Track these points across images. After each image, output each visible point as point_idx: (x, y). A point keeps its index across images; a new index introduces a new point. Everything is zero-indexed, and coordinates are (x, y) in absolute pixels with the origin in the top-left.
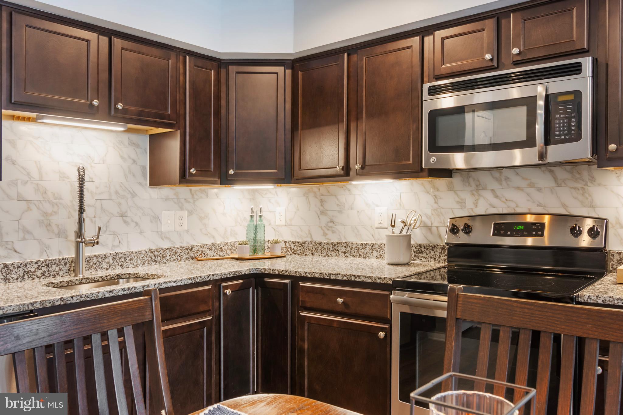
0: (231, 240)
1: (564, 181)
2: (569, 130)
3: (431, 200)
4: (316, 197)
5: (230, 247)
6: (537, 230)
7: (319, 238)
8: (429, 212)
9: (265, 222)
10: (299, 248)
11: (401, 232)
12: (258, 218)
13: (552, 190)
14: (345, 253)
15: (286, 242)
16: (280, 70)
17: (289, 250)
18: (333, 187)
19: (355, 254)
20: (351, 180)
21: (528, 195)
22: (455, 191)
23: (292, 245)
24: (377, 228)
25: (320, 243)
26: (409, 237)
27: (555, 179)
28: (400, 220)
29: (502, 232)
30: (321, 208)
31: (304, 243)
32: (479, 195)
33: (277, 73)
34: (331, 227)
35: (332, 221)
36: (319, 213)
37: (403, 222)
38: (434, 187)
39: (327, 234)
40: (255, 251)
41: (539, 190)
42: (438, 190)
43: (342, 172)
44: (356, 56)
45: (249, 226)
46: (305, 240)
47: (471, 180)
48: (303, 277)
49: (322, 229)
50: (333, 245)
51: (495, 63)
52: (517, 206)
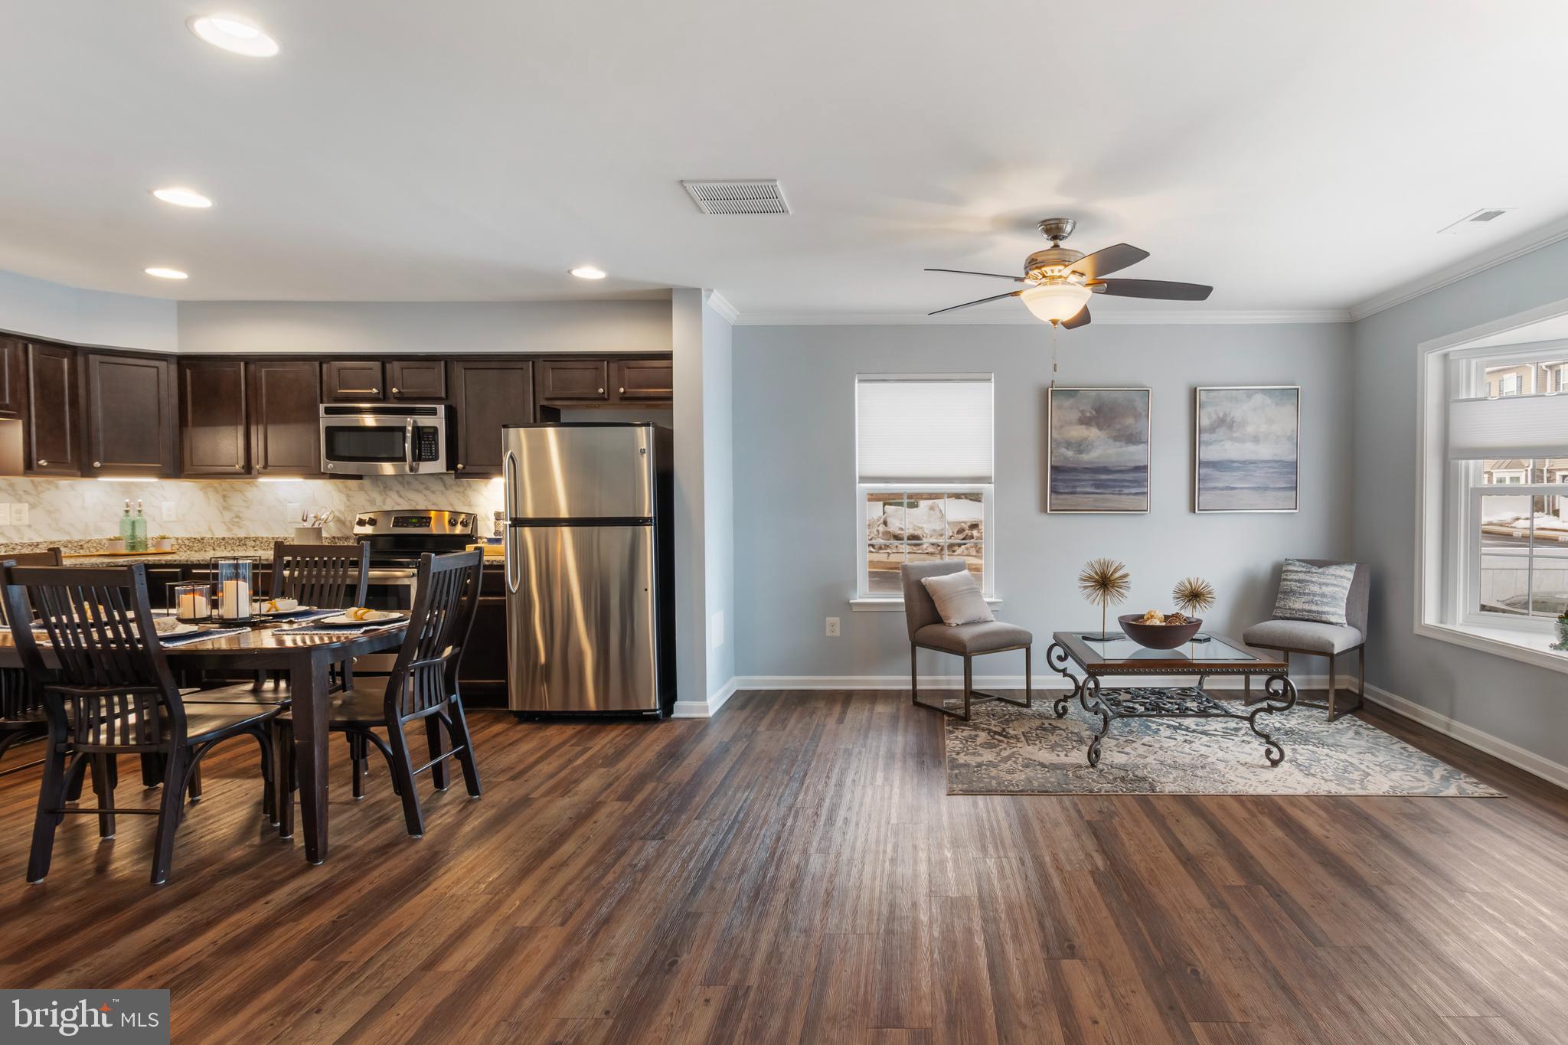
0: (96, 537)
1: (450, 486)
2: (431, 452)
3: (344, 498)
4: (217, 493)
5: (95, 545)
6: (426, 523)
7: (220, 533)
8: (342, 508)
9: (145, 517)
10: (196, 545)
11: (313, 525)
12: (136, 513)
13: (442, 493)
14: (254, 547)
15: (177, 539)
16: (162, 365)
17: (183, 547)
18: (238, 483)
19: (266, 548)
20: (255, 478)
21: (425, 496)
22: (366, 492)
23: (187, 542)
24: (290, 523)
25: (224, 539)
26: (319, 530)
27: (444, 485)
28: (312, 515)
29: (400, 524)
30: (224, 503)
31: (202, 539)
32: (387, 495)
33: (157, 367)
34: (237, 522)
35: (237, 517)
36: (221, 508)
37: (315, 517)
38: (346, 487)
39: (231, 530)
40: (133, 548)
41: (433, 492)
42: (350, 490)
43: (243, 471)
44: (254, 366)
45: (122, 522)
46: (203, 536)
47: (379, 483)
48: (196, 564)
49: (226, 525)
50: (240, 540)
51: (381, 396)
52: (417, 504)
